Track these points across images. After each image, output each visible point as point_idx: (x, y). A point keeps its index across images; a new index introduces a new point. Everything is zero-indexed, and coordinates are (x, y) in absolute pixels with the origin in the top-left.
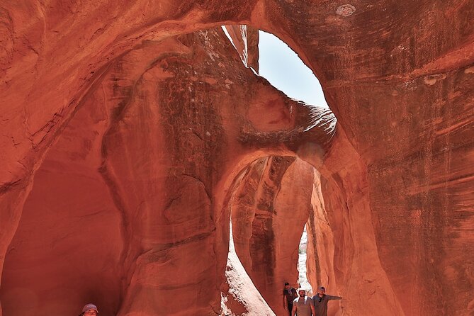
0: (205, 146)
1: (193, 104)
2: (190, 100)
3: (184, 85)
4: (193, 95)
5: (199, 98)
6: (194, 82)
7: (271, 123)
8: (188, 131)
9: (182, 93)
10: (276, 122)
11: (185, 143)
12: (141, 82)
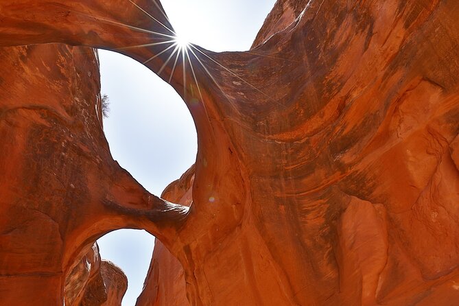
0: (67, 194)
1: (63, 157)
2: (60, 152)
3: (58, 139)
4: (65, 151)
5: (70, 156)
6: (68, 141)
7: (130, 203)
8: (52, 175)
9: (54, 143)
10: (136, 204)
11: (46, 183)
12: (14, 112)
